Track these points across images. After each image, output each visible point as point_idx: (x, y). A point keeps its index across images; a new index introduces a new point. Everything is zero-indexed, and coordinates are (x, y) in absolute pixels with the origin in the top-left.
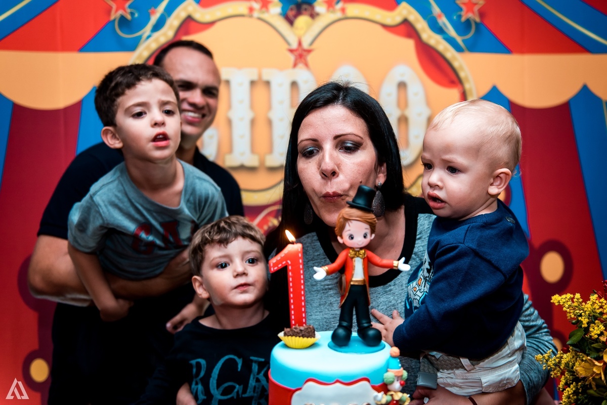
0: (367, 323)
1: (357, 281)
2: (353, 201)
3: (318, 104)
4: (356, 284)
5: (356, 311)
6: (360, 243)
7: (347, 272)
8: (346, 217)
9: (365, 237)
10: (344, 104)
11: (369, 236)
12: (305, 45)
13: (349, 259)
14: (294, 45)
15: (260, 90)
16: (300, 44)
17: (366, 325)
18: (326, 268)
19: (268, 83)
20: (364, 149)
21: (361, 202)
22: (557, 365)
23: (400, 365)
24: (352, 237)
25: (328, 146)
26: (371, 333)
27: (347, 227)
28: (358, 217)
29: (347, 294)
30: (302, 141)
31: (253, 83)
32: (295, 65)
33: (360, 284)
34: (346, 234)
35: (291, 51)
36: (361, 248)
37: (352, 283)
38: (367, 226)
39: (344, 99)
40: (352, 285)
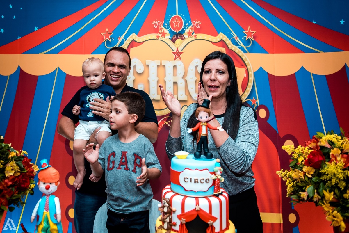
0: (207, 150)
1: (203, 134)
2: (202, 104)
3: (212, 58)
4: (203, 135)
5: (203, 145)
6: (205, 120)
7: (199, 131)
8: (199, 110)
9: (207, 118)
10: (221, 59)
11: (208, 117)
12: (180, 51)
13: (200, 126)
14: (175, 51)
15: (161, 69)
16: (177, 50)
17: (207, 151)
18: (192, 129)
19: (164, 66)
20: (225, 74)
21: (205, 105)
22: (285, 175)
23: (220, 166)
24: (201, 118)
25: (214, 72)
26: (209, 154)
27: (200, 114)
28: (204, 110)
29: (200, 139)
30: (206, 69)
31: (158, 66)
32: (175, 59)
33: (205, 135)
34: (199, 116)
35: (174, 53)
36: (205, 122)
37: (202, 135)
38: (207, 114)
39: (221, 58)
40: (202, 136)
